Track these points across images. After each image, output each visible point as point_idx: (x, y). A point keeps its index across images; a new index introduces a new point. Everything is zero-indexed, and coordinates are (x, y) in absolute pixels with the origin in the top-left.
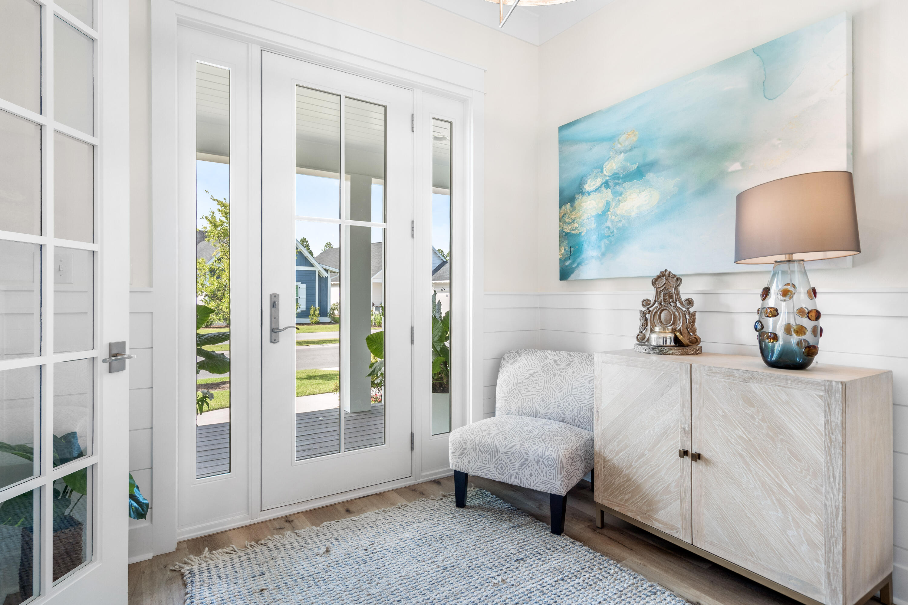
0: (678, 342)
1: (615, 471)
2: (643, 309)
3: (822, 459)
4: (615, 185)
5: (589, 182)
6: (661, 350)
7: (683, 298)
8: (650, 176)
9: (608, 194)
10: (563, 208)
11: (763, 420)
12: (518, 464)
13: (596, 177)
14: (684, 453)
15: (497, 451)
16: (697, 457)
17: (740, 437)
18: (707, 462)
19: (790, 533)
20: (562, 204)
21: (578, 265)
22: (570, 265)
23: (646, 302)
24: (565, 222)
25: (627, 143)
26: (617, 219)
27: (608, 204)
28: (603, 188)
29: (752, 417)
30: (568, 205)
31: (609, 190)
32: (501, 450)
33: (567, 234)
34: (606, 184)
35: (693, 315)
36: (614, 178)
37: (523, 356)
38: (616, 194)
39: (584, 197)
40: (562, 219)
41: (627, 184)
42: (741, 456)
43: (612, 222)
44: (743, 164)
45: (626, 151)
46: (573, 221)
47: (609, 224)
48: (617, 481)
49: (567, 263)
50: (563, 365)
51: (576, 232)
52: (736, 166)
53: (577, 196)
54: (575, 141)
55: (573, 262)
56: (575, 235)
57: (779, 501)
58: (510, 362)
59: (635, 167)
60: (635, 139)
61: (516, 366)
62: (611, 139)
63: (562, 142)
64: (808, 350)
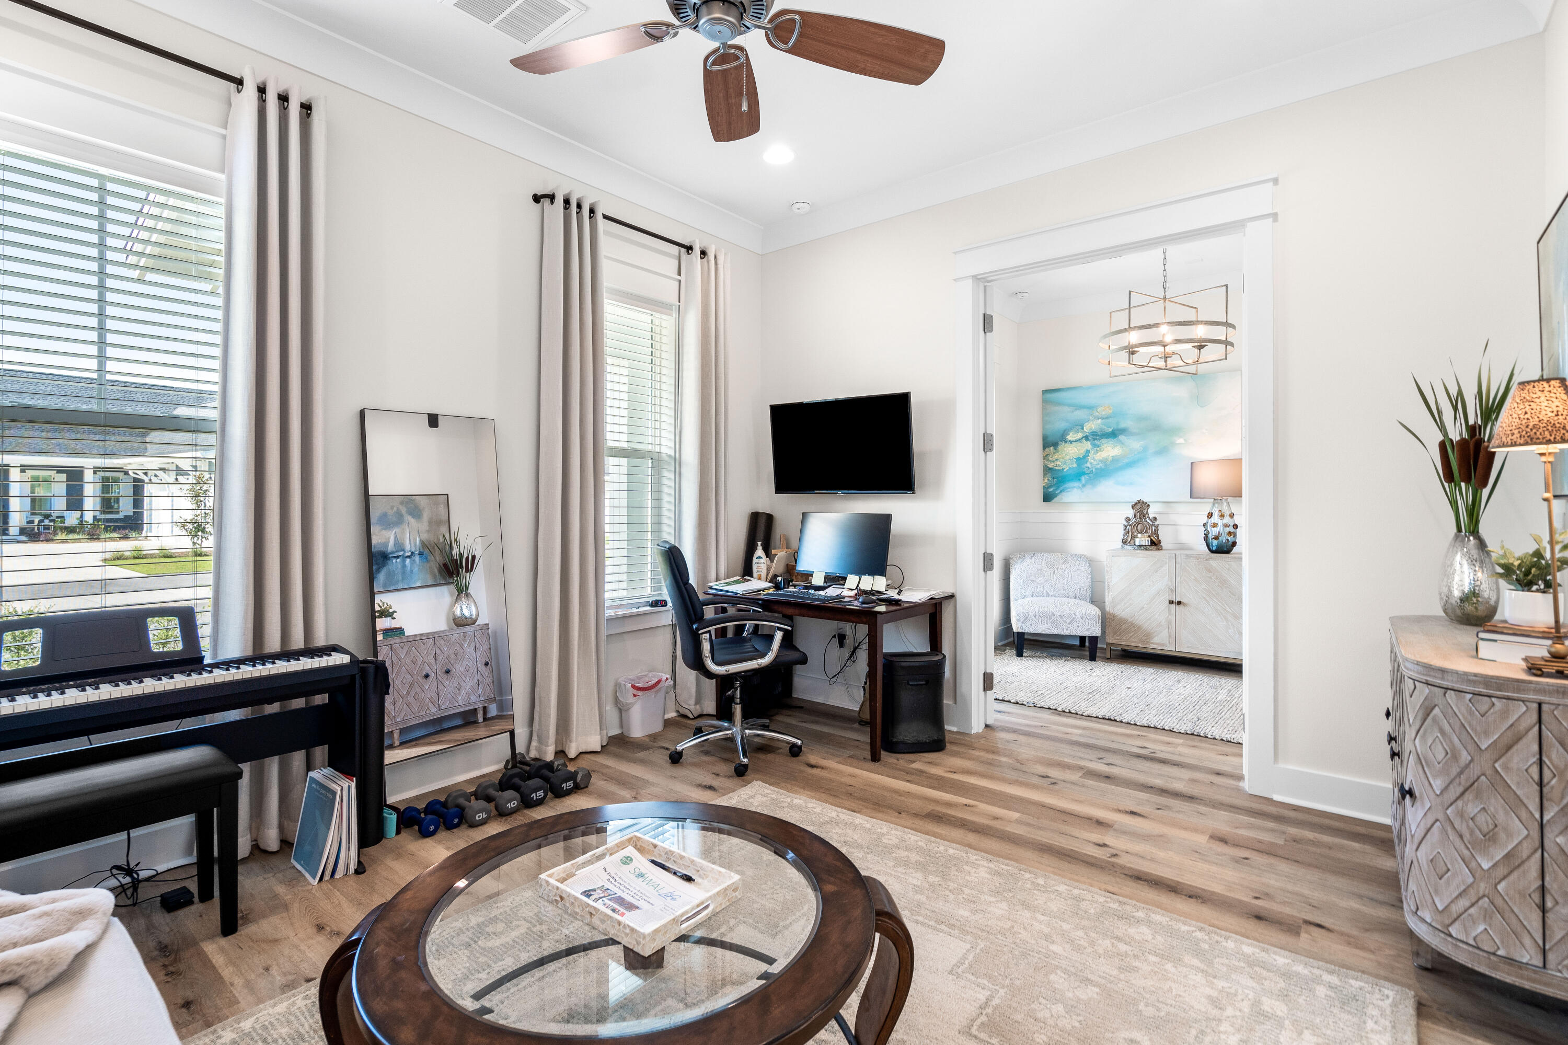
0: (1153, 543)
1: (1122, 621)
2: (1126, 523)
4: (1094, 439)
5: (1071, 434)
6: (1142, 547)
7: (1151, 516)
8: (1122, 437)
9: (1088, 445)
10: (1047, 449)
11: (1217, 579)
12: (1068, 621)
13: (1077, 432)
14: (1171, 602)
15: (1053, 615)
16: (1179, 603)
17: (1204, 589)
18: (1184, 604)
19: (1230, 631)
20: (1045, 446)
21: (1061, 492)
22: (1054, 490)
23: (1128, 519)
24: (1048, 460)
25: (1103, 413)
26: (1095, 463)
27: (1088, 452)
28: (1084, 440)
29: (1209, 577)
30: (1052, 448)
31: (1089, 443)
32: (1056, 614)
33: (1050, 469)
34: (1086, 438)
35: (1157, 527)
36: (1093, 435)
37: (1027, 557)
38: (1095, 446)
39: (1067, 445)
40: (1045, 458)
41: (1104, 440)
42: (1204, 598)
43: (1091, 464)
44: (1185, 440)
45: (1102, 418)
46: (1056, 460)
47: (1089, 465)
48: (1124, 627)
49: (1051, 490)
50: (1061, 562)
51: (1060, 468)
52: (1181, 441)
53: (1060, 443)
54: (1059, 404)
55: (1057, 489)
56: (1059, 470)
58: (1019, 562)
59: (1110, 430)
60: (1110, 412)
61: (1026, 564)
62: (1091, 408)
63: (1045, 402)
64: (1234, 544)
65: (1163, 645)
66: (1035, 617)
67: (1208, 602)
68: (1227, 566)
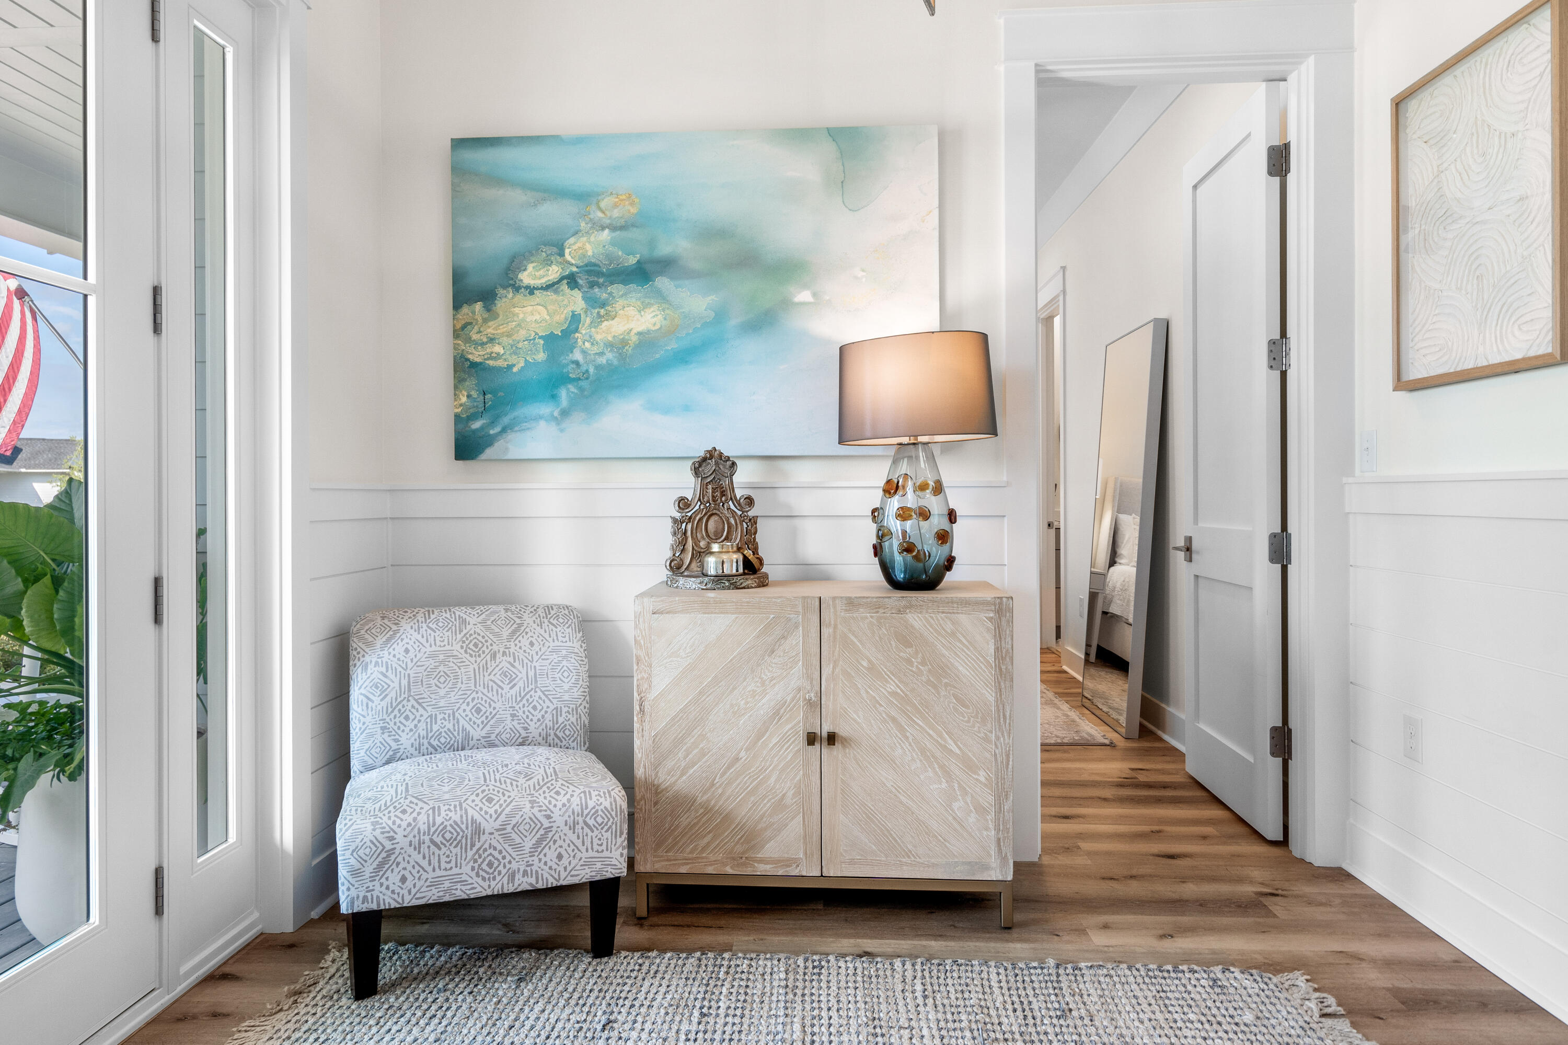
0: (749, 566)
1: (682, 803)
2: (678, 515)
3: (990, 697)
4: (592, 285)
5: (530, 267)
6: (722, 581)
7: (739, 493)
8: (663, 283)
9: (575, 300)
10: (465, 309)
11: (923, 663)
12: (528, 844)
13: (548, 262)
14: (811, 739)
15: (478, 831)
16: (832, 739)
17: (894, 694)
18: (846, 742)
19: (956, 805)
20: (459, 302)
21: (504, 430)
22: (482, 428)
23: (683, 503)
24: (468, 340)
25: (616, 213)
26: (595, 349)
27: (575, 319)
28: (564, 286)
29: (909, 662)
30: (478, 306)
31: (577, 294)
32: (488, 826)
33: (474, 365)
34: (572, 280)
35: (753, 521)
36: (589, 273)
37: (405, 625)
38: (593, 302)
39: (519, 297)
40: (460, 332)
41: (617, 289)
42: (894, 720)
43: (584, 352)
44: (814, 295)
45: (613, 228)
46: (491, 340)
47: (577, 356)
48: (684, 821)
49: (476, 425)
50: (506, 633)
51: (500, 363)
52: (804, 296)
53: (501, 291)
54: (496, 180)
55: (493, 423)
56: (499, 369)
57: (942, 767)
58: (379, 642)
59: (632, 260)
60: (633, 210)
61: (399, 648)
62: (584, 197)
63: (459, 172)
64: (950, 562)
65: (788, 862)
66: (418, 849)
67: (901, 729)
68: (949, 627)
